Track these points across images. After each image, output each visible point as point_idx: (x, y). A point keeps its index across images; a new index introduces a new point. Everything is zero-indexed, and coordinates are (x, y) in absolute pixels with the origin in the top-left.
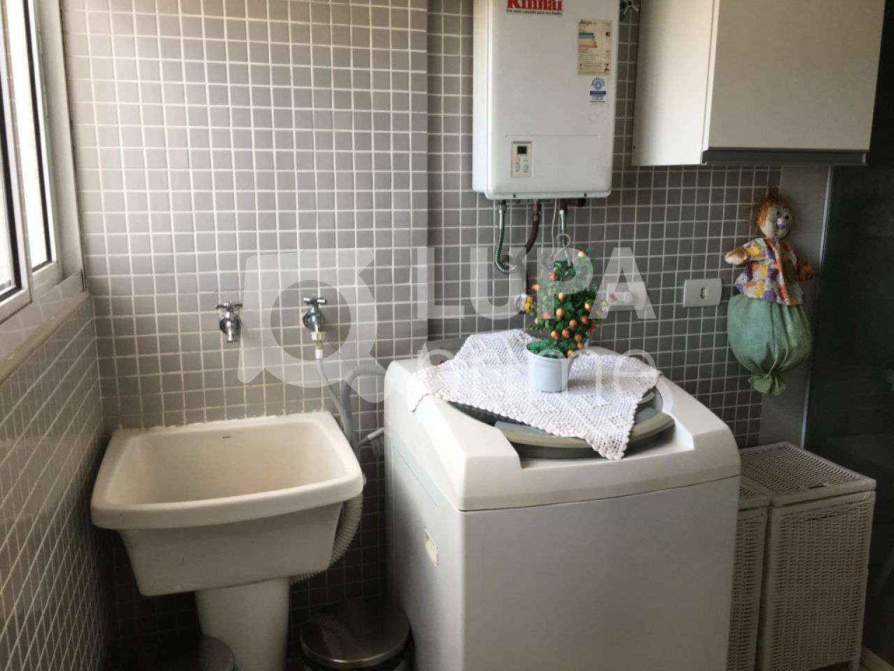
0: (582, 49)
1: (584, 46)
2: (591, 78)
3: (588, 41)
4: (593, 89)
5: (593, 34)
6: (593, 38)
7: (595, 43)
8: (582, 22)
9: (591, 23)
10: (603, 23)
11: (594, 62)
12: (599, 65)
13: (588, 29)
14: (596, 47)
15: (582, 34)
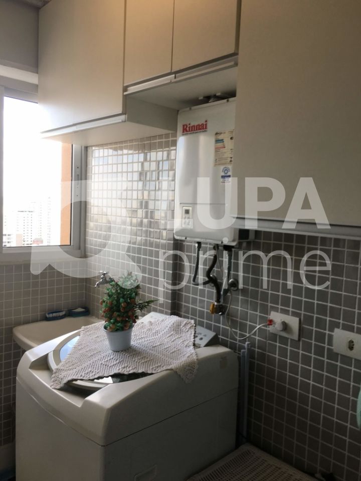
0: (217, 150)
1: (218, 148)
2: (222, 167)
3: (220, 145)
4: (223, 174)
5: (223, 140)
6: (223, 142)
7: (224, 145)
8: (217, 134)
9: (222, 133)
10: (229, 132)
11: (223, 157)
12: (226, 159)
13: (220, 137)
14: (225, 147)
15: (217, 141)
